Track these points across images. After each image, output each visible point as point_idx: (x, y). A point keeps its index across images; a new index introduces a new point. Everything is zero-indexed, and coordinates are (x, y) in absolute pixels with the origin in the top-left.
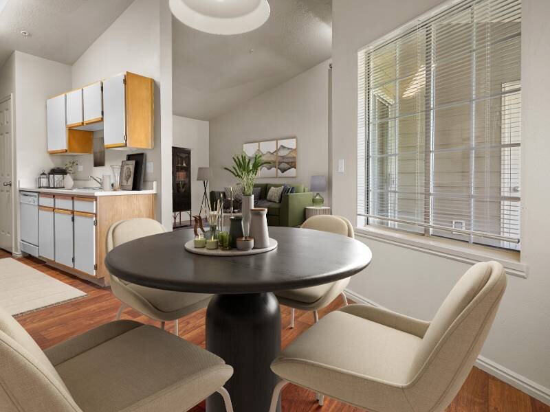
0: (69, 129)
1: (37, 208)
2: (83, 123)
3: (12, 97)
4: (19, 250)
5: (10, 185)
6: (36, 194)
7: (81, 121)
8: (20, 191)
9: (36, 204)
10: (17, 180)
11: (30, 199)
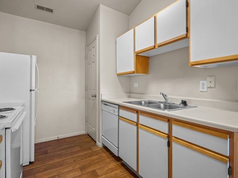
0: (136, 55)
1: (117, 117)
2: (155, 46)
3: (97, 38)
4: (101, 142)
5: (95, 96)
6: (117, 106)
7: (153, 45)
8: (102, 101)
9: (117, 114)
10: (101, 93)
11: (111, 108)
